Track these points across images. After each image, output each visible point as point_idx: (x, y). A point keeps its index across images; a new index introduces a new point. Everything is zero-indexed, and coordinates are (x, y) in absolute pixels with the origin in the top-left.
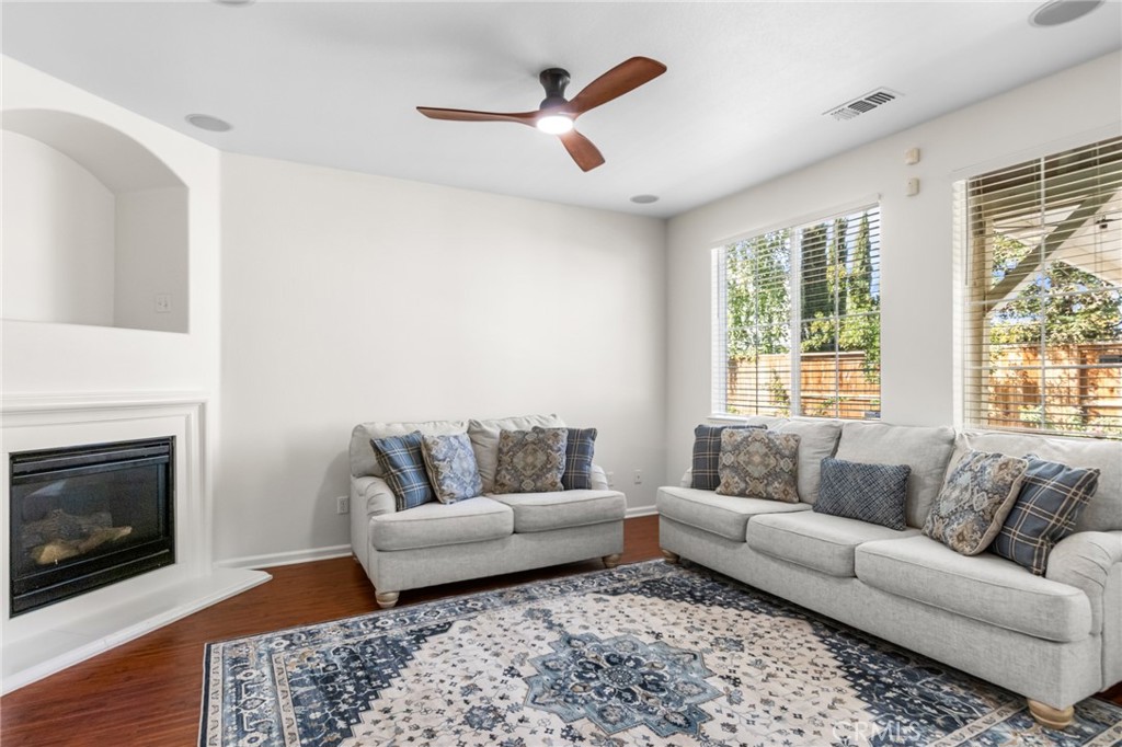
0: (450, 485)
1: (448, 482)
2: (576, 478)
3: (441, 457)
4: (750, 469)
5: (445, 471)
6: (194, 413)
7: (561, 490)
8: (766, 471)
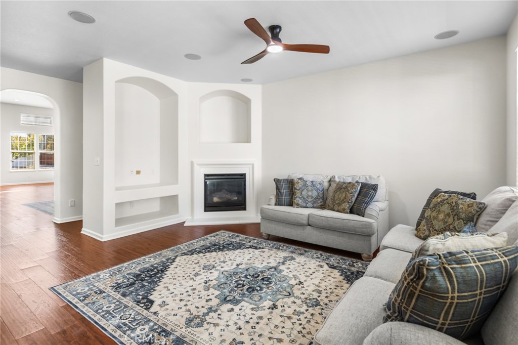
0: (298, 200)
1: (298, 199)
2: (357, 209)
3: (298, 188)
4: (434, 222)
5: (298, 194)
6: (251, 166)
7: (347, 213)
8: (443, 226)
